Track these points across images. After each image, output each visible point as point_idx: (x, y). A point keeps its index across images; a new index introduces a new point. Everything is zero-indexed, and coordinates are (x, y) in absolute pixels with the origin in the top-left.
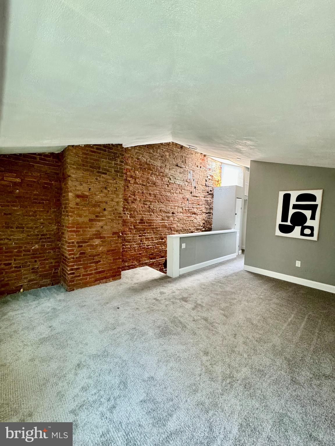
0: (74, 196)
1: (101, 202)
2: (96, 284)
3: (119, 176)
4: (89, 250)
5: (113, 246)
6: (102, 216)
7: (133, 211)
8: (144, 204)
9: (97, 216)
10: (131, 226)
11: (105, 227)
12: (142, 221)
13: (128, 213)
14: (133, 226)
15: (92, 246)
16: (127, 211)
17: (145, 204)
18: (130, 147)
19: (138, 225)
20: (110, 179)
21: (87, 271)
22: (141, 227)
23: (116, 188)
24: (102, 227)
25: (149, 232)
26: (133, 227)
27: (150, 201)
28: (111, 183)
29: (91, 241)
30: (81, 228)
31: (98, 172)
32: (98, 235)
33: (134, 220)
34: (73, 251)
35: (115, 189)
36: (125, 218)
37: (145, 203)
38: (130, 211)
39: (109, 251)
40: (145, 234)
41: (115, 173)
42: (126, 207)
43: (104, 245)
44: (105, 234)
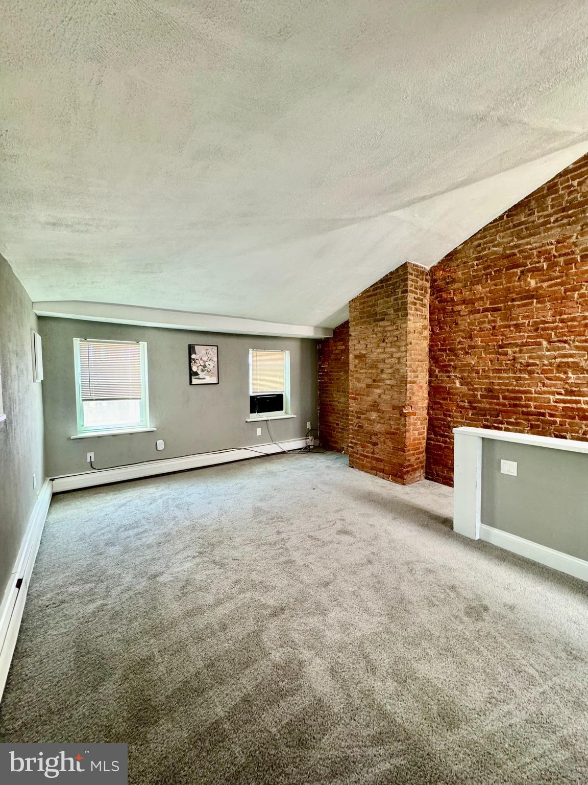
0: (353, 357)
1: (378, 361)
2: (371, 474)
3: (400, 316)
4: (366, 425)
5: (393, 427)
6: (380, 381)
7: (467, 371)
8: (498, 353)
9: (374, 381)
10: (462, 401)
11: (384, 397)
12: (491, 394)
13: (455, 376)
14: (466, 401)
15: (369, 420)
16: (454, 372)
17: (500, 354)
18: (460, 245)
19: (480, 402)
20: (388, 326)
21: (363, 451)
22: (488, 406)
23: (397, 337)
24: (380, 396)
25: (512, 420)
26: (466, 404)
27: (517, 345)
28: (389, 331)
29: (368, 413)
30: (358, 394)
31: (375, 321)
32: (375, 406)
33: (469, 390)
34: (352, 421)
35: (396, 339)
36: (449, 385)
37: (500, 350)
38: (462, 371)
39: (388, 434)
40: (500, 425)
41: (395, 314)
42: (452, 363)
43: (381, 422)
44: (383, 407)
